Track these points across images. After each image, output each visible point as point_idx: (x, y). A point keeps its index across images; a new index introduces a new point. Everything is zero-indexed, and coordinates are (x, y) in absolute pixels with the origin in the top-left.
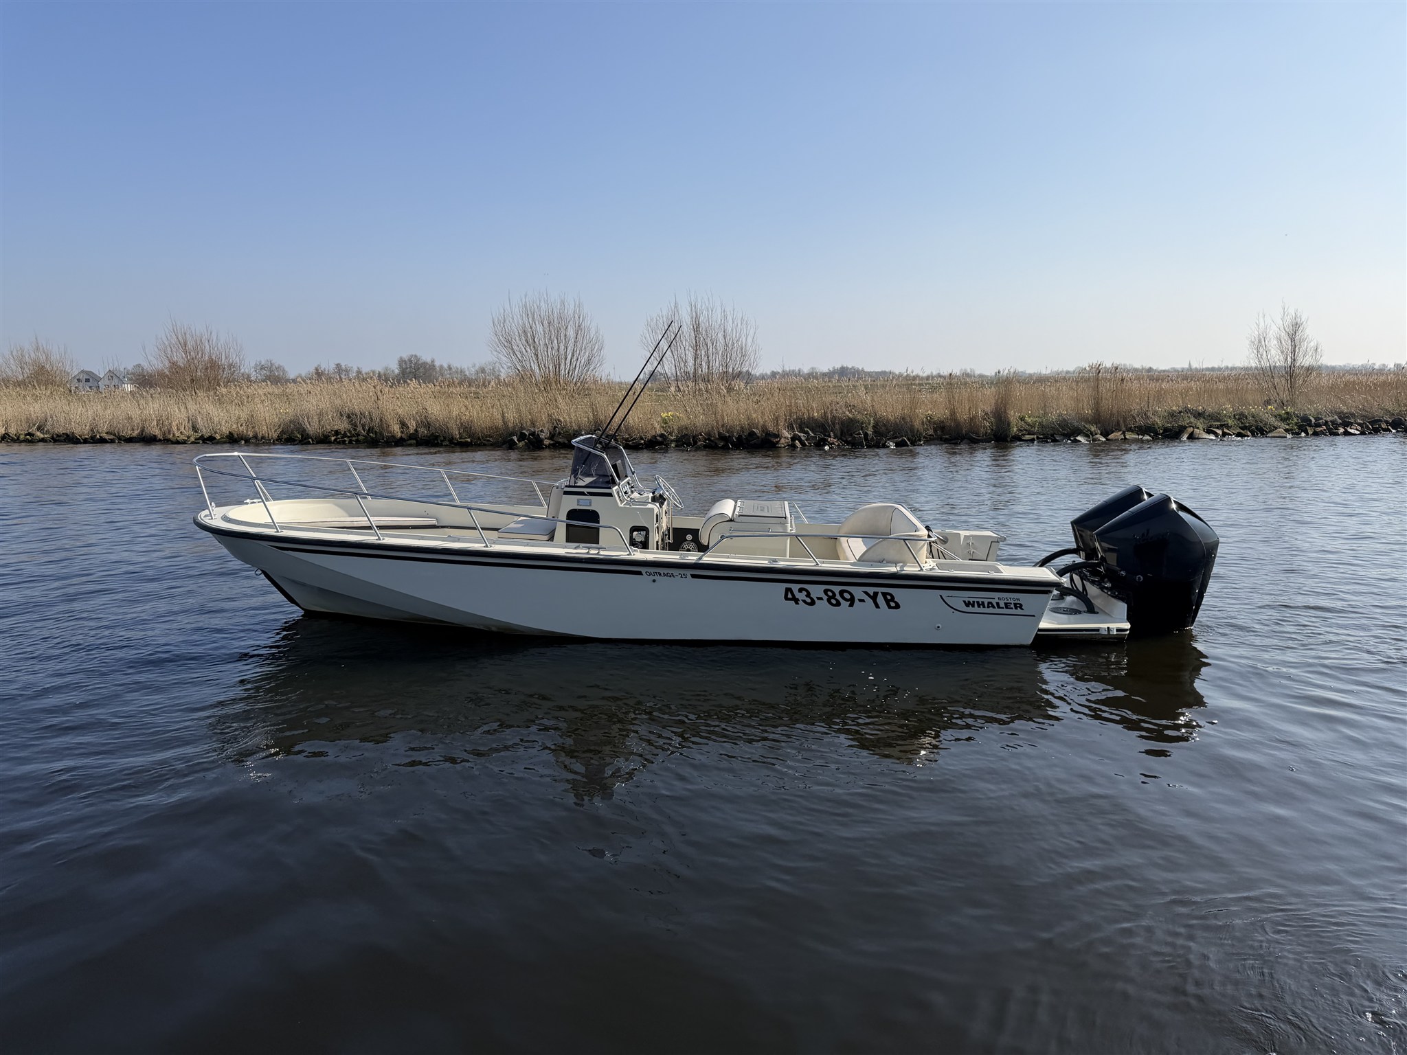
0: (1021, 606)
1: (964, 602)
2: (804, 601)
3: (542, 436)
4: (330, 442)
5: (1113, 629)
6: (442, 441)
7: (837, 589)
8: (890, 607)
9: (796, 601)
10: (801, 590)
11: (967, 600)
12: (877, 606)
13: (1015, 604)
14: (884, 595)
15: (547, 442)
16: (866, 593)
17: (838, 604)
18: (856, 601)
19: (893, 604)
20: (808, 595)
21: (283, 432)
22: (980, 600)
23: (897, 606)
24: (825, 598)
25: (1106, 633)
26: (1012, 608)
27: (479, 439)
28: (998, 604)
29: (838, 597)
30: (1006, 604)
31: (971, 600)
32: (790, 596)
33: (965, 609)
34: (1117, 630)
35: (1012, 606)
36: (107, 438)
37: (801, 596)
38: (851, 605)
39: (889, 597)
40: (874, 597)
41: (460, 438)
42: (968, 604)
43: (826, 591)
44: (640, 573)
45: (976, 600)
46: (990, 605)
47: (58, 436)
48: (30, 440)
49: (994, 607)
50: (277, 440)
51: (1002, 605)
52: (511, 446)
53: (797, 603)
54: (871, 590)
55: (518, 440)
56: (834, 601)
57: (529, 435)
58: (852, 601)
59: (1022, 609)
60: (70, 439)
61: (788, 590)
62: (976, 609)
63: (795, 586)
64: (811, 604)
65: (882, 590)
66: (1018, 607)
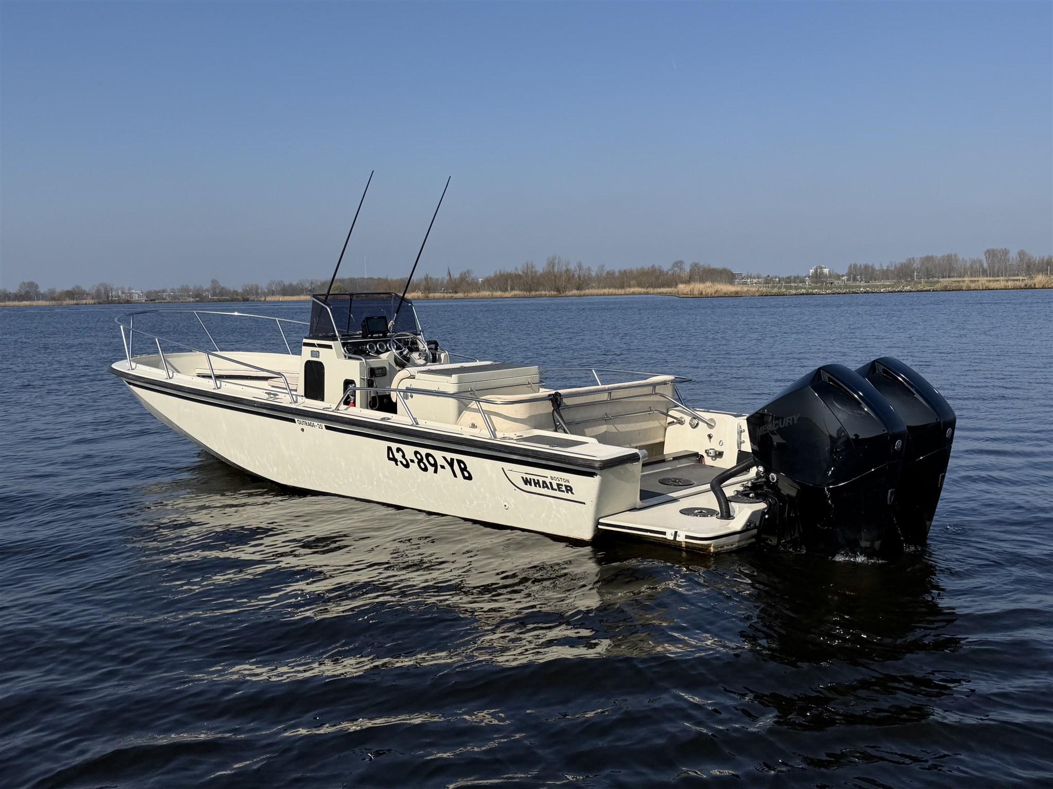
0: (571, 490)
1: (523, 478)
2: (401, 462)
7: (423, 451)
8: (465, 478)
9: (396, 461)
10: (398, 450)
11: (525, 476)
12: (455, 476)
13: (566, 486)
14: (459, 462)
16: (444, 458)
17: (425, 469)
18: (439, 467)
19: (466, 474)
20: (404, 456)
22: (536, 478)
23: (470, 478)
24: (416, 461)
26: (563, 491)
28: (551, 483)
29: (425, 461)
30: (558, 485)
31: (529, 477)
32: (391, 456)
33: (522, 485)
35: (564, 488)
37: (398, 456)
38: (436, 471)
39: (462, 466)
40: (451, 464)
42: (526, 482)
43: (416, 453)
44: (293, 421)
45: (532, 477)
46: (545, 485)
49: (548, 488)
51: (555, 487)
53: (397, 465)
54: (449, 456)
56: (422, 465)
58: (435, 465)
59: (572, 493)
61: (389, 449)
62: (533, 488)
63: (394, 446)
64: (407, 466)
65: (456, 456)
66: (569, 489)
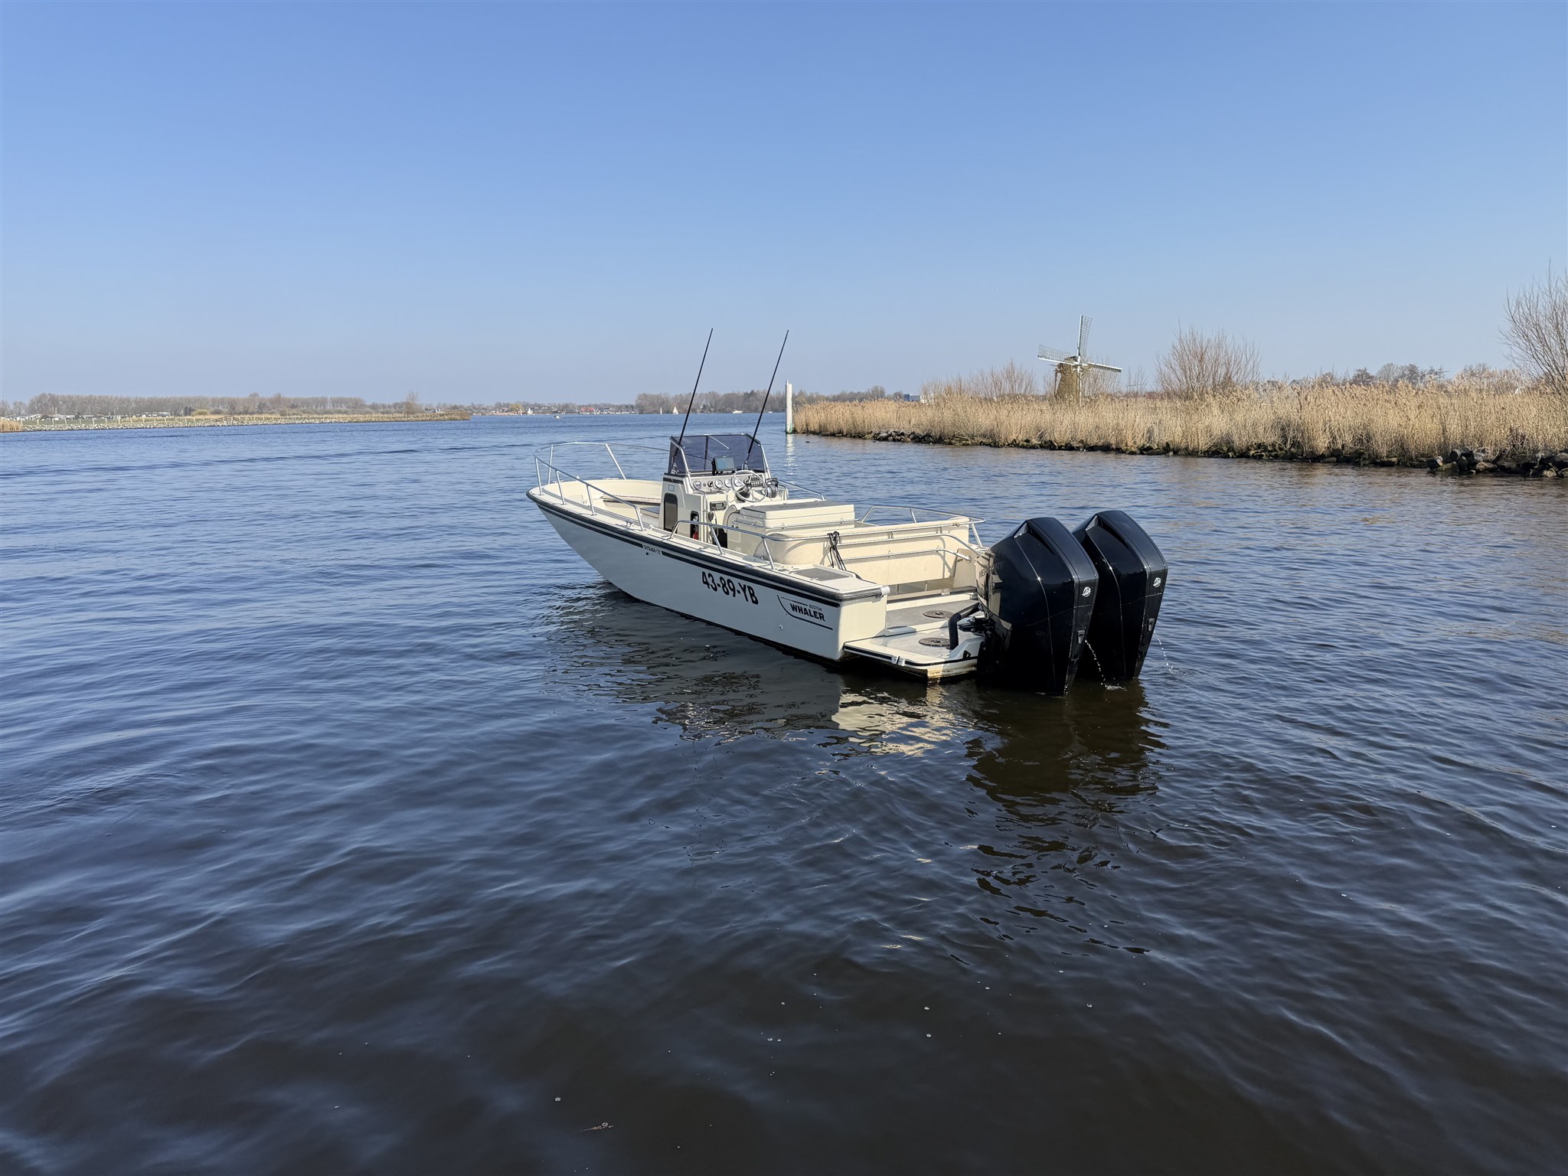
1: (791, 605)
2: (712, 586)
3: (1479, 457)
4: (1248, 457)
5: (902, 659)
6: (1365, 459)
7: (726, 577)
8: (754, 602)
9: (708, 584)
10: (709, 575)
11: (793, 603)
12: (747, 600)
13: (820, 614)
14: (750, 588)
15: (1481, 466)
16: (740, 585)
17: (727, 593)
18: (736, 592)
19: (754, 599)
20: (713, 581)
21: (1215, 445)
22: (800, 605)
23: (756, 602)
24: (721, 585)
25: (895, 663)
26: (818, 618)
27: (1411, 459)
28: (810, 611)
29: (727, 586)
30: (815, 612)
31: (795, 604)
32: (705, 580)
33: (790, 610)
34: (907, 662)
35: (818, 616)
36: (1075, 446)
37: (710, 580)
38: (734, 595)
39: (752, 592)
40: (744, 590)
41: (1387, 457)
42: (794, 608)
43: (721, 578)
44: (641, 546)
45: (798, 605)
46: (806, 612)
47: (1046, 443)
48: (1027, 445)
49: (811, 616)
50: (1204, 452)
51: (813, 614)
52: (1432, 467)
53: (708, 587)
54: (743, 583)
55: (1443, 462)
56: (725, 589)
57: (1462, 455)
58: (733, 590)
59: (824, 620)
60: (1049, 446)
61: (704, 574)
62: (797, 614)
63: (707, 572)
64: (715, 589)
65: (748, 584)
66: (822, 617)
